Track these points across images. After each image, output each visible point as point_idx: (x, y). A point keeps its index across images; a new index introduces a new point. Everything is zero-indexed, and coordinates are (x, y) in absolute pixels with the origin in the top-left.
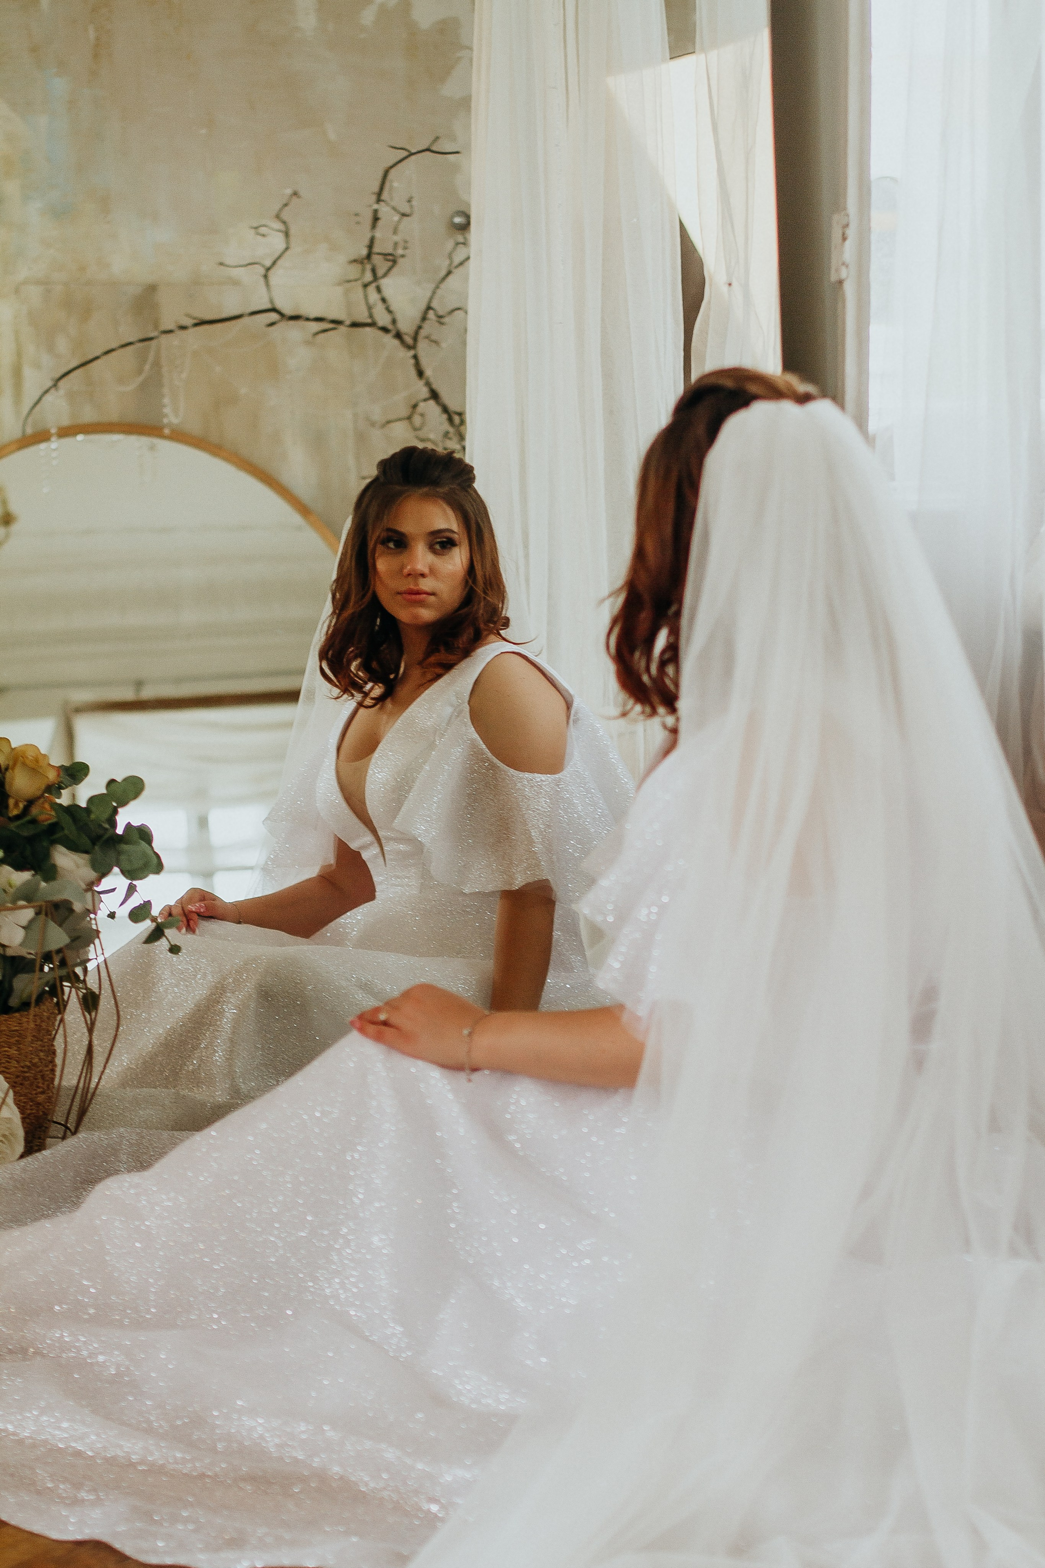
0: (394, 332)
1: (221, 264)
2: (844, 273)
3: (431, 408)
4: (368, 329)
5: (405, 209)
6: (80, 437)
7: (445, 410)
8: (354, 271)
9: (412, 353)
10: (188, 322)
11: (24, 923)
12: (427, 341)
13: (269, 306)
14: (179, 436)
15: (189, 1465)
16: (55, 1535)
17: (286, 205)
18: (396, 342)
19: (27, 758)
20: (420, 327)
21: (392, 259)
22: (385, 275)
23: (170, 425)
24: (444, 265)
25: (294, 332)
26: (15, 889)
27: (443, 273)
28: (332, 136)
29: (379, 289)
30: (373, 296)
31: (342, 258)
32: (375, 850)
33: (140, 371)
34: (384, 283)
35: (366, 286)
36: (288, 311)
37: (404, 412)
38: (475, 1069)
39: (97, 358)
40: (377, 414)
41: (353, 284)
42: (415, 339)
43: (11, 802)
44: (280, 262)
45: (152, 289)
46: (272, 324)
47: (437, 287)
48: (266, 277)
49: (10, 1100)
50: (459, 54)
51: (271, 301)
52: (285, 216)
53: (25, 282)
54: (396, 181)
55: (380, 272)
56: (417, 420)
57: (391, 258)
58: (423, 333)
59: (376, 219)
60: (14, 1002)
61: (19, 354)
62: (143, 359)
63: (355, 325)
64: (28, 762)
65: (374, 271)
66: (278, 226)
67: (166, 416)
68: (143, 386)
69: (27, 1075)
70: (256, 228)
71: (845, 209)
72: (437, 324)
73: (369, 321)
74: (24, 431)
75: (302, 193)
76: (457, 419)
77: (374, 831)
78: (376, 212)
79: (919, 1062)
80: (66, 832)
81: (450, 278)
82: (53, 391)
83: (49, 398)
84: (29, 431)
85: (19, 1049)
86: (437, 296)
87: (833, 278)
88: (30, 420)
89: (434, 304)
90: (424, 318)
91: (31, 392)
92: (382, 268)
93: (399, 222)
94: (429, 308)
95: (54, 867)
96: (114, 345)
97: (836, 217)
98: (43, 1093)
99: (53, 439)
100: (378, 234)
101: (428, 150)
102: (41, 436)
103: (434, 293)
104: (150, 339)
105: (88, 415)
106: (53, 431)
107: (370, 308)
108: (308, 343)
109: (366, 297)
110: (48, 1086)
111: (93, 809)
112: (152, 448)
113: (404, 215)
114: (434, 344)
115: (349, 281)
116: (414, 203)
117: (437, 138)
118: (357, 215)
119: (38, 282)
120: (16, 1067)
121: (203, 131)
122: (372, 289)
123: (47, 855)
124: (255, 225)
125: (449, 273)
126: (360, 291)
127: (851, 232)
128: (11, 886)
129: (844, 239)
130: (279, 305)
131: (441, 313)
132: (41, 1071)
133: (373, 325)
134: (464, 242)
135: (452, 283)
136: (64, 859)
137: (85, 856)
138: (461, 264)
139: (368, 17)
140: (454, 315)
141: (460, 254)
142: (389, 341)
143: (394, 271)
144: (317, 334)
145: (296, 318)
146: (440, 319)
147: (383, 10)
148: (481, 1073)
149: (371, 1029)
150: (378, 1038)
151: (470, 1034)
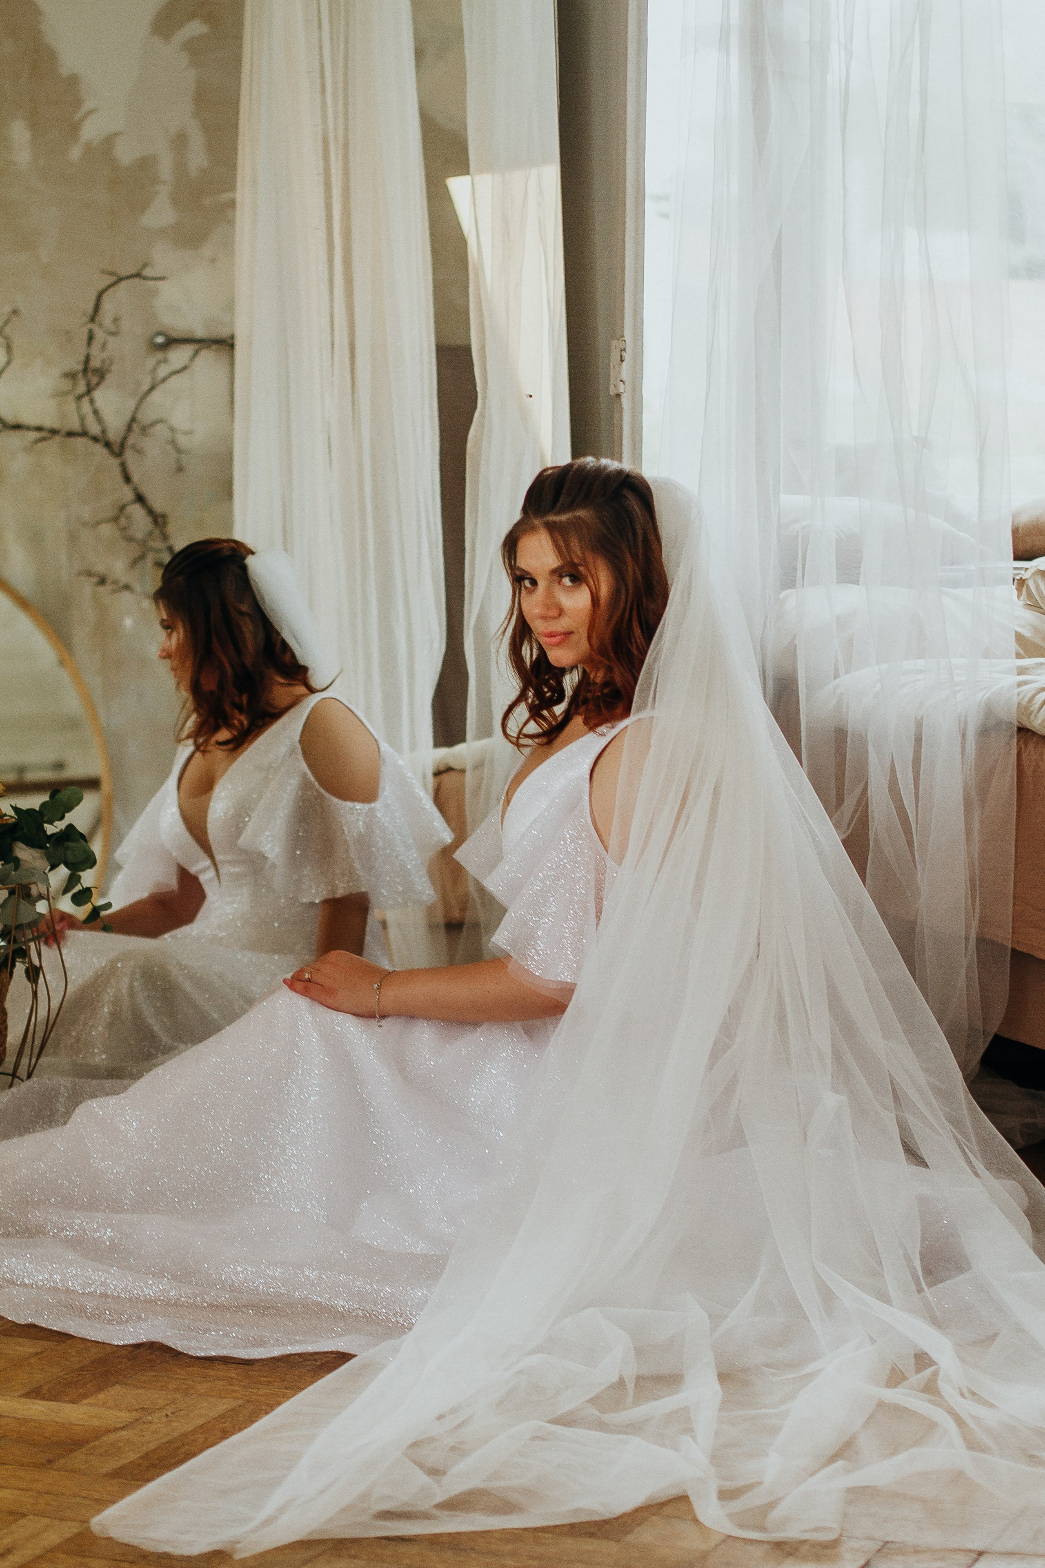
0: (104, 441)
2: (621, 389)
3: (137, 512)
4: (81, 440)
5: (112, 328)
7: (151, 512)
8: (66, 385)
9: (119, 460)
12: (132, 451)
17: (7, 322)
18: (105, 451)
20: (126, 437)
21: (102, 374)
22: (96, 388)
24: (148, 381)
25: (15, 440)
27: (146, 387)
28: (45, 259)
29: (92, 402)
30: (86, 408)
31: (57, 372)
32: (211, 873)
34: (98, 394)
35: (79, 398)
36: (10, 420)
37: (110, 514)
38: (383, 1017)
40: (86, 513)
41: (65, 396)
42: (122, 445)
44: (2, 376)
47: (141, 401)
50: (158, 189)
52: (7, 331)
54: (108, 306)
55: (93, 384)
56: (123, 521)
57: (99, 373)
58: (130, 441)
59: (91, 338)
63: (71, 434)
65: (87, 382)
66: (1, 341)
71: (622, 335)
72: (142, 435)
73: (81, 431)
75: (21, 311)
76: (160, 520)
77: (211, 856)
78: (91, 331)
80: (25, 830)
81: (153, 394)
86: (141, 409)
87: (610, 391)
89: (140, 416)
90: (129, 429)
92: (94, 381)
93: (108, 338)
94: (133, 420)
95: (18, 859)
100: (92, 351)
101: (136, 275)
103: (138, 406)
107: (82, 420)
108: (27, 450)
109: (78, 409)
111: (46, 812)
113: (111, 334)
114: (139, 454)
115: (62, 393)
116: (120, 323)
117: (143, 266)
122: (85, 401)
123: (10, 850)
125: (152, 388)
126: (73, 403)
127: (627, 356)
129: (622, 361)
130: (1, 413)
131: (144, 424)
133: (84, 434)
134: (165, 361)
135: (155, 396)
136: (24, 853)
137: (39, 851)
138: (164, 380)
139: (75, 153)
140: (159, 426)
141: (163, 371)
142: (99, 450)
143: (103, 385)
144: (37, 441)
145: (17, 427)
146: (144, 430)
147: (89, 148)
148: (388, 1019)
149: (299, 985)
150: (305, 993)
151: (379, 988)
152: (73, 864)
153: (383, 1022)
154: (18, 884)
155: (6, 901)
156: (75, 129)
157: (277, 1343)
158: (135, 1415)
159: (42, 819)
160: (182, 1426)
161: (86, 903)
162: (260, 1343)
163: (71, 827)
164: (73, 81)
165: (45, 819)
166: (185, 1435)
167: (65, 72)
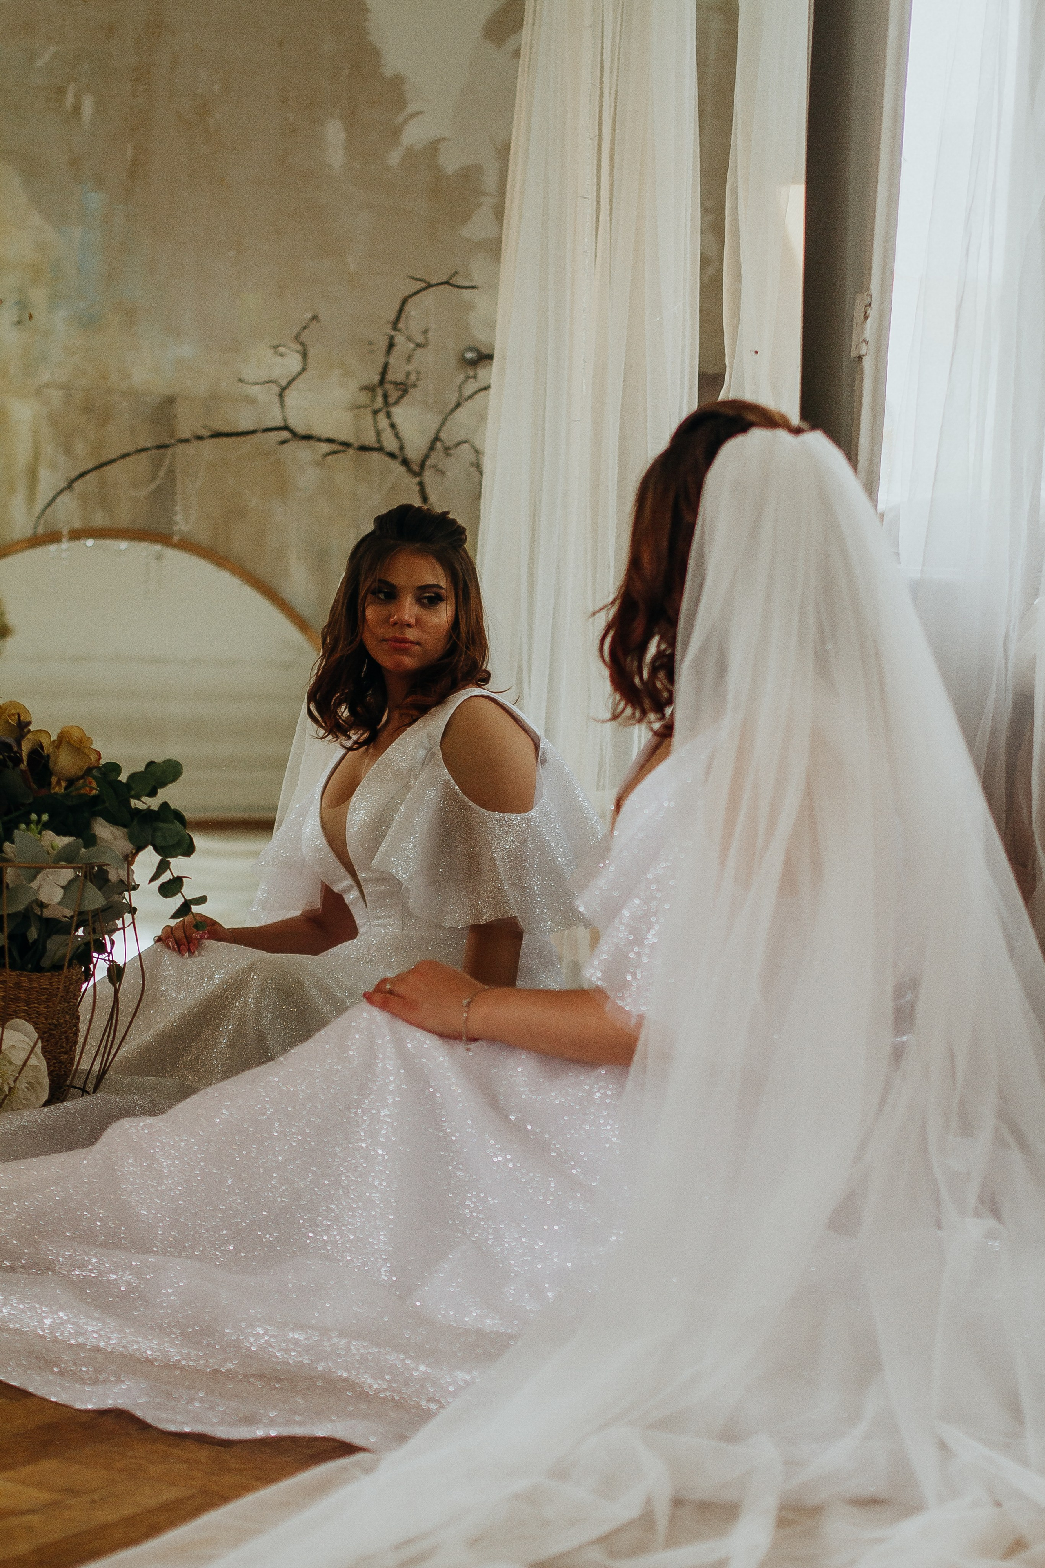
0: (401, 458)
1: (240, 381)
2: (863, 351)
4: (375, 455)
5: (420, 339)
6: (90, 542)
8: (364, 398)
9: (417, 479)
10: (205, 433)
11: (64, 883)
12: (432, 470)
13: (280, 423)
14: (187, 545)
15: (202, 1362)
16: (78, 1406)
17: (305, 328)
18: (402, 469)
19: (72, 738)
20: (427, 457)
21: (404, 389)
22: (396, 403)
23: (179, 531)
24: (454, 398)
25: (305, 453)
26: (56, 851)
27: (452, 405)
28: (352, 267)
29: (389, 415)
30: (383, 422)
31: (354, 385)
32: (356, 893)
33: (154, 477)
34: (395, 410)
35: (376, 412)
36: (301, 430)
38: (472, 1040)
39: (112, 461)
41: (363, 410)
42: (422, 465)
43: (54, 780)
44: (295, 383)
45: (170, 401)
46: (284, 442)
47: (446, 418)
48: (281, 396)
49: (38, 1049)
50: (481, 199)
51: (285, 420)
52: (304, 337)
53: (48, 385)
54: (414, 311)
55: (392, 399)
57: (401, 387)
58: (430, 462)
59: (391, 345)
60: (45, 962)
61: (36, 454)
62: (157, 465)
63: (363, 448)
64: (72, 742)
65: (385, 396)
66: (298, 347)
67: (177, 523)
68: (155, 495)
69: (54, 1032)
70: (276, 347)
71: (868, 289)
72: (443, 455)
73: (376, 446)
74: (35, 530)
75: (322, 317)
77: (354, 874)
78: (391, 338)
79: (898, 1054)
80: (107, 804)
81: (459, 411)
82: (67, 492)
83: (61, 499)
84: (40, 531)
85: (48, 1007)
86: (444, 429)
87: (853, 354)
88: (42, 522)
89: (442, 435)
90: (432, 448)
91: (45, 492)
92: (393, 396)
93: (414, 350)
94: (436, 439)
95: (94, 837)
96: (130, 449)
97: (859, 297)
98: (66, 1053)
99: (64, 540)
100: (392, 361)
101: (447, 283)
102: (52, 537)
103: (443, 424)
104: (166, 446)
105: (100, 519)
106: (65, 531)
107: (378, 434)
108: (317, 464)
109: (375, 423)
110: (71, 1047)
111: (133, 785)
112: (159, 557)
113: (419, 345)
114: (439, 474)
115: (359, 407)
116: (430, 334)
117: (455, 273)
118: (371, 343)
119: (61, 386)
120: (43, 1023)
121: (232, 253)
122: (382, 417)
123: (88, 826)
124: (275, 343)
125: (458, 405)
126: (369, 418)
127: (873, 312)
128: (53, 847)
129: (866, 318)
130: (292, 423)
131: (448, 444)
132: (66, 1032)
133: (380, 449)
134: (475, 377)
135: (461, 415)
136: (103, 830)
137: (122, 829)
138: (470, 397)
139: (394, 158)
140: (465, 446)
141: (469, 389)
142: (396, 467)
143: (406, 399)
144: (327, 455)
145: (308, 438)
146: (447, 450)
147: (409, 152)
148: (478, 1043)
149: (378, 997)
150: (384, 1006)
151: (469, 1005)
152: (163, 848)
153: (473, 1046)
154: (86, 864)
155: (71, 882)
156: (396, 132)
157: (273, 1422)
158: (56, 1496)
159: (129, 793)
160: (106, 1515)
161: (174, 894)
162: (249, 1420)
163: (165, 805)
164: (398, 80)
165: (133, 793)
166: (104, 1527)
167: (388, 73)
